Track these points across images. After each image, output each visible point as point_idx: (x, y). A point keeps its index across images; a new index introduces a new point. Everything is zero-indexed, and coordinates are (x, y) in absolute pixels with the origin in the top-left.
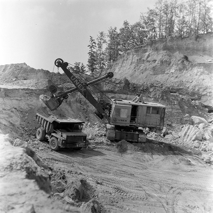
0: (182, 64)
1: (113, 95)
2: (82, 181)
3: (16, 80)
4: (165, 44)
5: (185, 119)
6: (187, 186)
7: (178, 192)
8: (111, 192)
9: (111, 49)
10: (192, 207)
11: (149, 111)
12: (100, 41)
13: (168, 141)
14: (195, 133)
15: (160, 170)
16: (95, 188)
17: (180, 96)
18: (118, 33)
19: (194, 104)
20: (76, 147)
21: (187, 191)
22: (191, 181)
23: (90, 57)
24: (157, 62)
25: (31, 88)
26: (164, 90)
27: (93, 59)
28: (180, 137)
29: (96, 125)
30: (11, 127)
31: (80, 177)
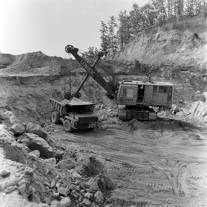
0: (192, 42)
1: (124, 77)
2: (91, 159)
3: (31, 68)
4: (175, 23)
5: (197, 96)
6: (193, 159)
7: (184, 165)
8: (119, 168)
9: (122, 32)
10: (196, 178)
11: (156, 90)
12: (111, 25)
13: (179, 118)
14: (205, 109)
15: (168, 146)
16: (104, 165)
17: (192, 73)
18: (128, 16)
19: (205, 81)
20: (88, 128)
21: (193, 163)
22: (198, 154)
23: (103, 41)
24: (167, 41)
25: (45, 75)
26: (175, 68)
27: (105, 43)
28: (190, 113)
29: (109, 106)
30: (28, 112)
31: (91, 155)
